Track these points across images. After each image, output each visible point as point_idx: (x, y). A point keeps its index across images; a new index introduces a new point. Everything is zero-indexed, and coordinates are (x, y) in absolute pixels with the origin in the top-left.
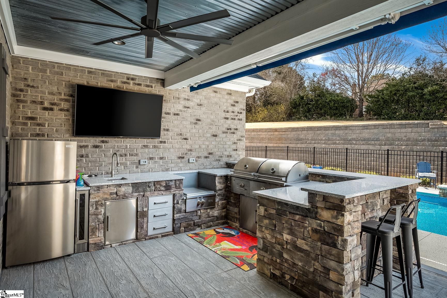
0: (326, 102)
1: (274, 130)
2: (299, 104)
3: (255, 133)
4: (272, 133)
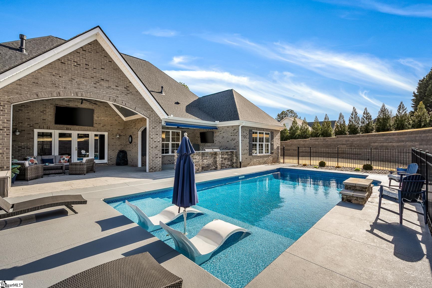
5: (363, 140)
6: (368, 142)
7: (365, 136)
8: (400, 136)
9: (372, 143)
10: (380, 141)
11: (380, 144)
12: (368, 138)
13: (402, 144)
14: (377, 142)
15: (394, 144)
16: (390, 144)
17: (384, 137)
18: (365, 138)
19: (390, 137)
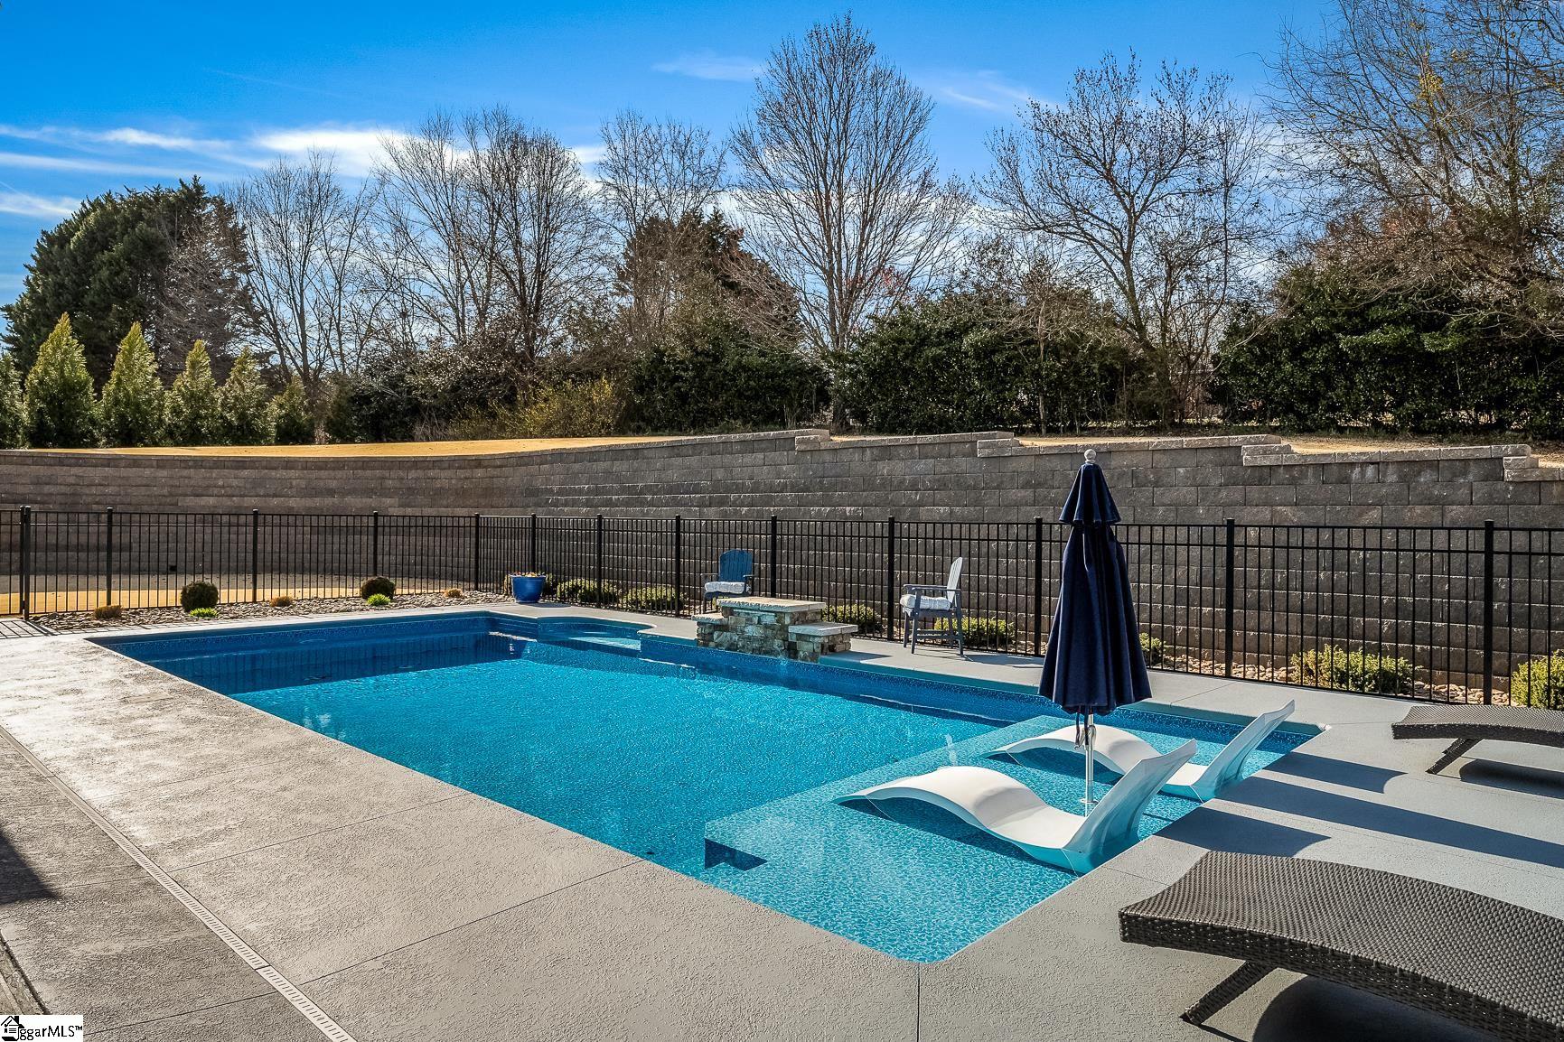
0: (726, 373)
1: (473, 463)
2: (652, 376)
3: (420, 473)
4: (468, 473)
5: (139, 481)
6: (165, 491)
7: (148, 463)
8: (315, 474)
9: (186, 495)
10: (223, 487)
11: (227, 502)
12: (165, 473)
13: (329, 501)
14: (210, 492)
15: (295, 503)
16: (275, 501)
17: (246, 473)
18: (147, 472)
19: (273, 473)
